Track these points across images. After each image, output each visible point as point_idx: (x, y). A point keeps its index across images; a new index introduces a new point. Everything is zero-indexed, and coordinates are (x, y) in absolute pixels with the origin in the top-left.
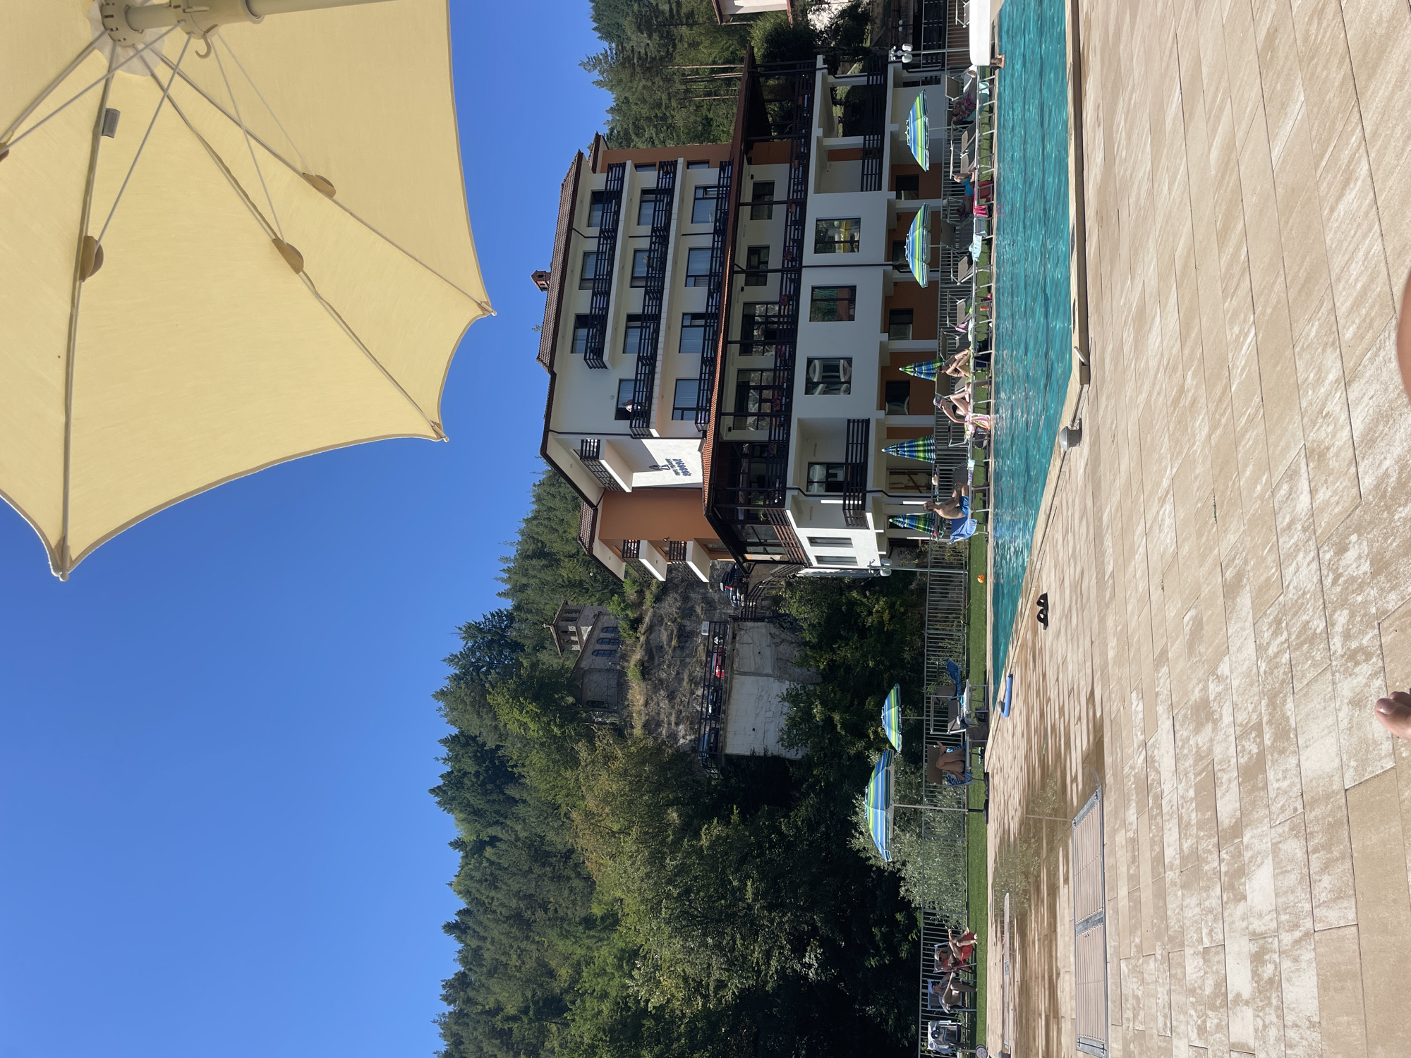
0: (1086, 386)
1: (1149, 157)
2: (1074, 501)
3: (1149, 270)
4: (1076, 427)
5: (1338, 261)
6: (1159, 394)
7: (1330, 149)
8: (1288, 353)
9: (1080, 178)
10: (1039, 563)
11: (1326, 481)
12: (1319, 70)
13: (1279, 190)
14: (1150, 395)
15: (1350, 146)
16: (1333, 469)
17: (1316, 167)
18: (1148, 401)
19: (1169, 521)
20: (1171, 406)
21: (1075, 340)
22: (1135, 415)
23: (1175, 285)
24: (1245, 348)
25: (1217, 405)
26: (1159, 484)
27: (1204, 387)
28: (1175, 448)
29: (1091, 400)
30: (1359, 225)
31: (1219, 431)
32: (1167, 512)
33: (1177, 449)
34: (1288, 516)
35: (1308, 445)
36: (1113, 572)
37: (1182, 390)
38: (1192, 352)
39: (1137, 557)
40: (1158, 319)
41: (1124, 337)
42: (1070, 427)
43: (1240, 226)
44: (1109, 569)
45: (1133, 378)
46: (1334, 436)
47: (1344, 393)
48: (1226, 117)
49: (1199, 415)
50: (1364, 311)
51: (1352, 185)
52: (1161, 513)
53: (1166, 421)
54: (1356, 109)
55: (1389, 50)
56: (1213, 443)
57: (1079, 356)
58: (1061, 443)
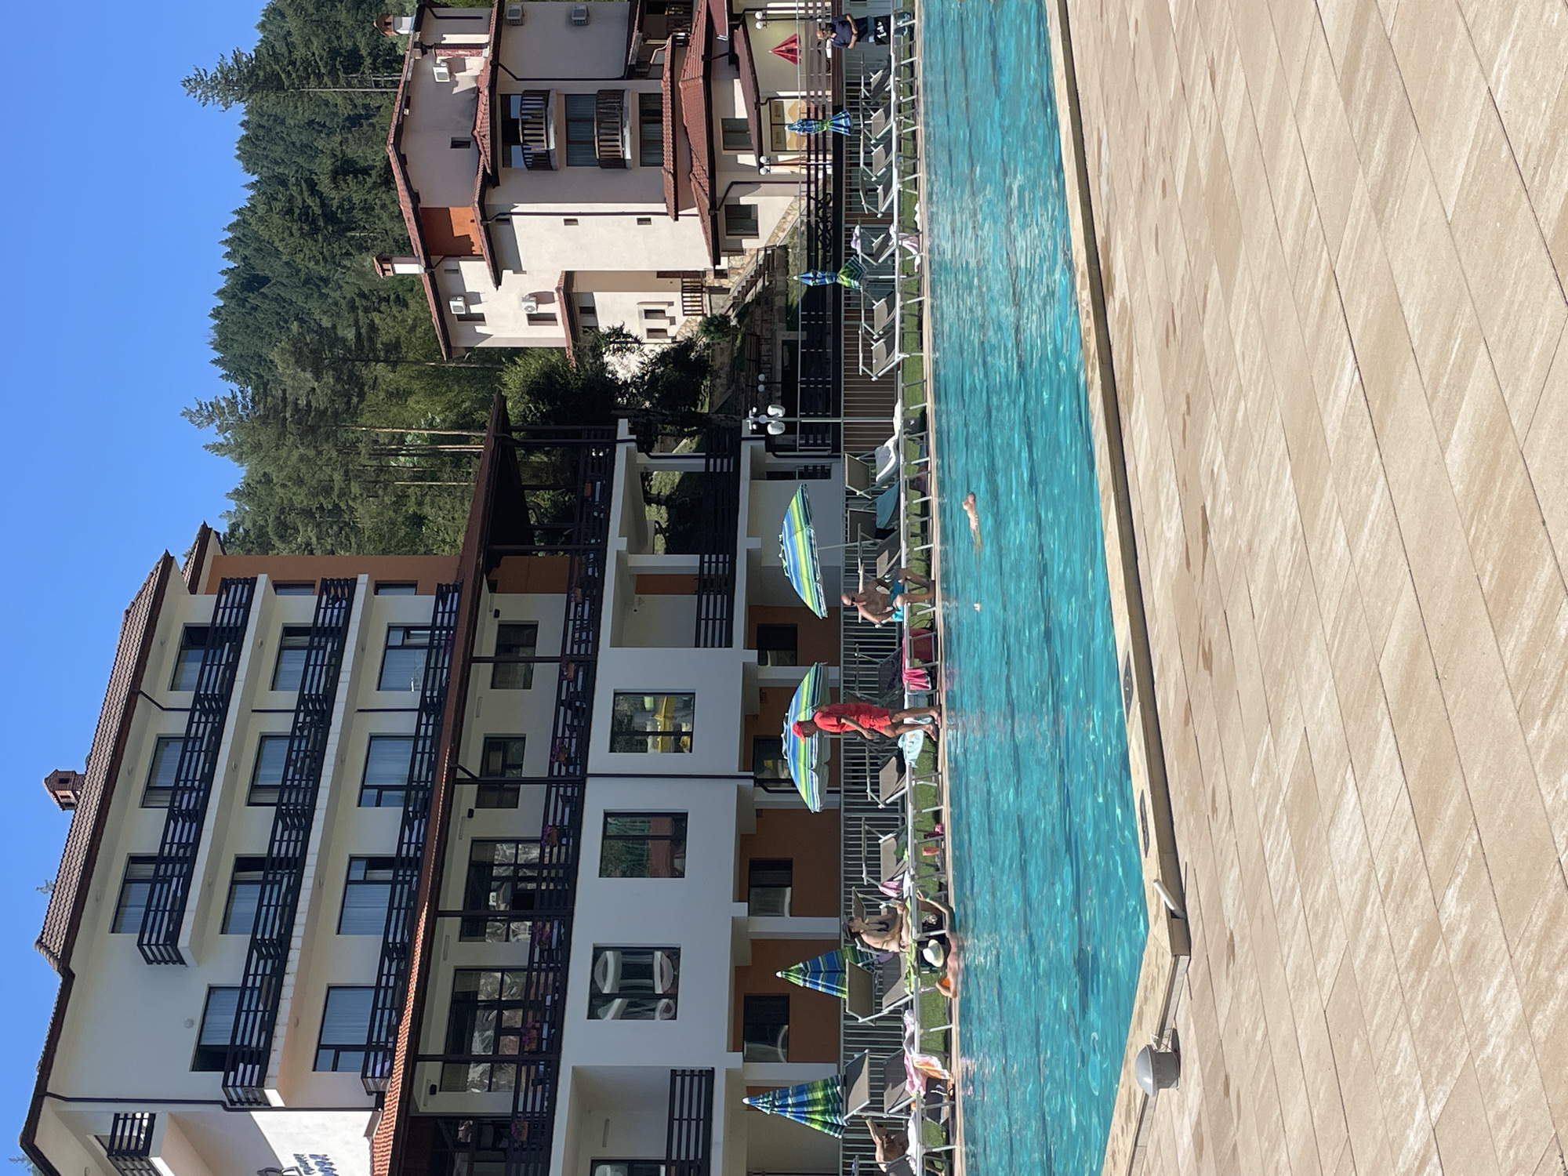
0: (1184, 959)
1: (1292, 498)
3: (1316, 707)
4: (1166, 1046)
6: (1372, 948)
9: (1132, 573)
14: (1349, 953)
18: (1345, 968)
20: (1409, 967)
21: (1151, 867)
22: (1312, 1002)
23: (1387, 720)
25: (1540, 947)
26: (1394, 1145)
27: (1495, 915)
28: (1432, 1058)
29: (1196, 987)
31: (1553, 1005)
33: (1439, 1061)
37: (1434, 933)
38: (1452, 849)
40: (1351, 797)
41: (1268, 846)
42: (1155, 1047)
45: (1300, 927)
48: (1479, 383)
49: (1489, 978)
53: (1397, 1003)
56: (1539, 1032)
57: (1164, 898)
58: (1136, 1079)
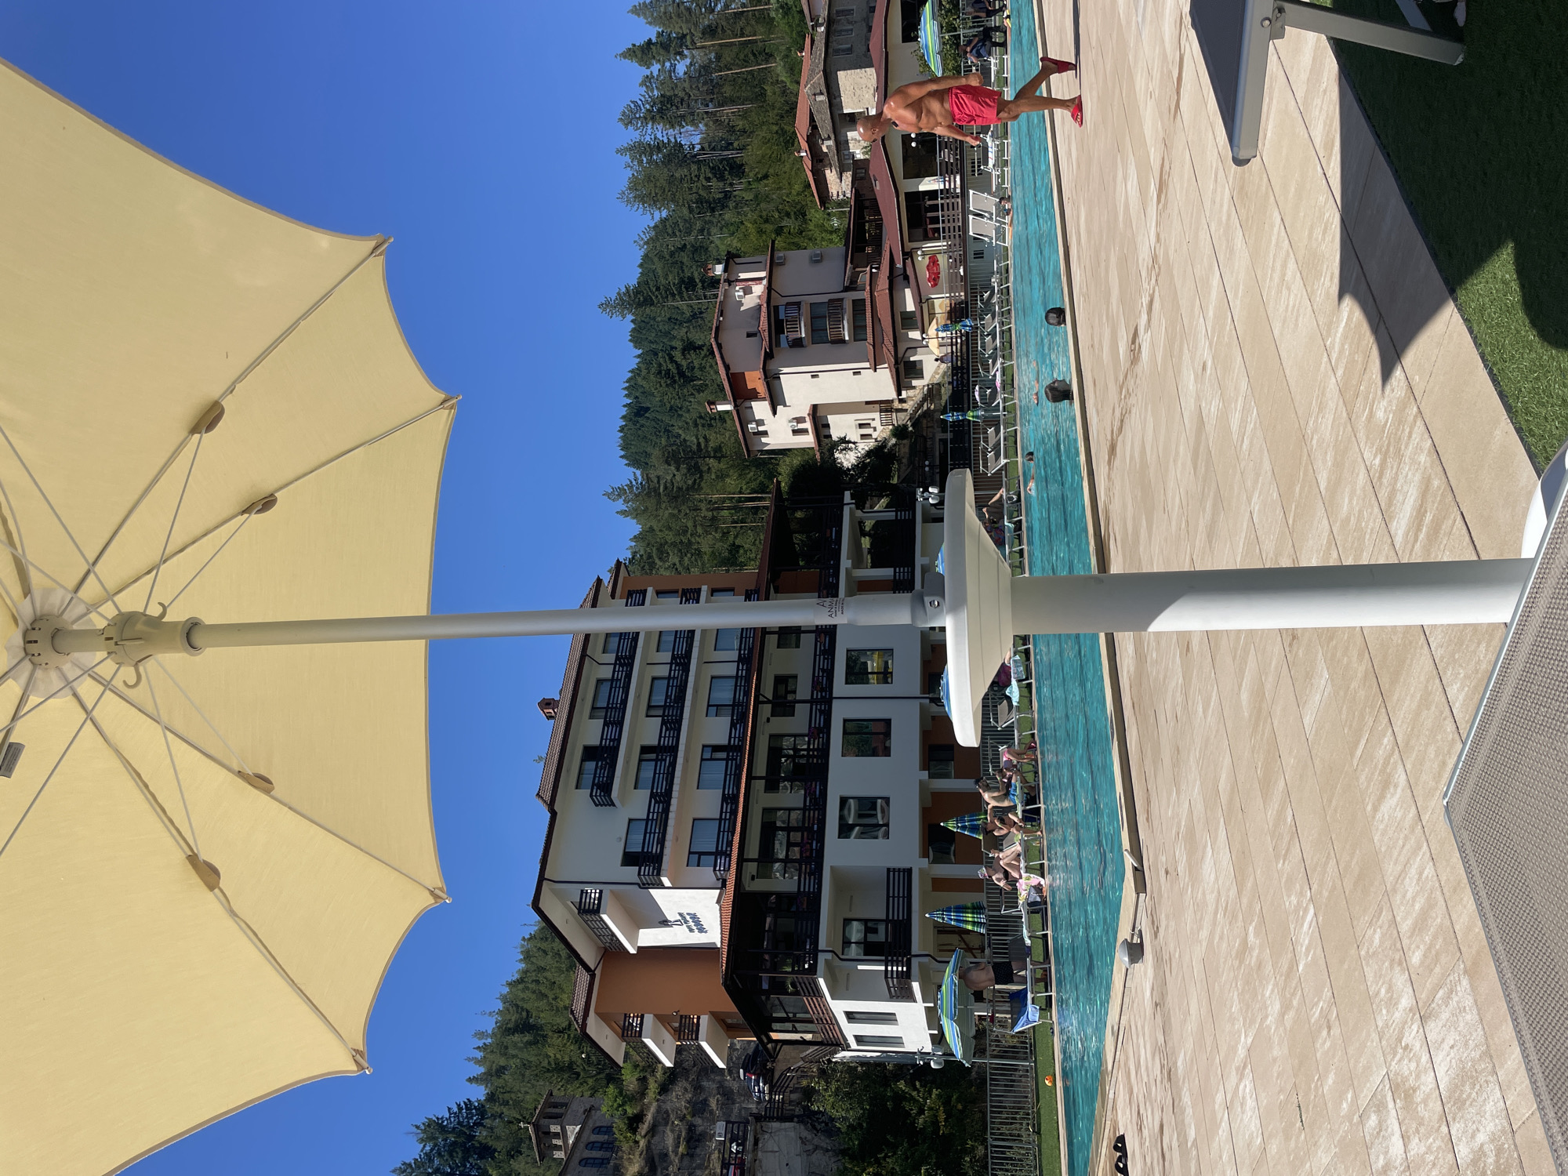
0: (1142, 896)
1: (1180, 669)
2: (1143, 1027)
3: (1194, 791)
4: (1136, 940)
5: (1391, 870)
6: (1221, 938)
7: (1363, 742)
8: (1353, 951)
9: (1112, 663)
10: (1112, 1092)
11: (1417, 1131)
12: (1339, 654)
13: (1317, 762)
14: (1212, 934)
15: (1383, 747)
16: (1422, 1118)
17: (1352, 755)
19: (1250, 1103)
20: (1236, 957)
21: (1126, 844)
22: (1199, 951)
23: (1222, 820)
24: (1306, 925)
25: (1286, 980)
26: (1233, 1049)
27: (1268, 951)
28: (1247, 1012)
30: (1406, 838)
31: (1291, 1014)
32: (1248, 1090)
33: (1250, 1015)
34: (1382, 1157)
35: (1391, 1076)
36: (1195, 1140)
37: (1245, 947)
38: (1251, 904)
39: (1220, 1132)
40: (1209, 850)
41: (1177, 854)
42: (1129, 941)
43: (1282, 783)
44: (1192, 1134)
45: (1192, 907)
46: (1418, 1077)
47: (1421, 1030)
48: (1251, 664)
49: (1267, 984)
50: (1427, 939)
51: (1392, 790)
52: (1241, 1087)
53: (1232, 974)
54: (1384, 710)
55: (1408, 661)
56: (1287, 1026)
57: (1131, 860)
58: (1121, 958)
